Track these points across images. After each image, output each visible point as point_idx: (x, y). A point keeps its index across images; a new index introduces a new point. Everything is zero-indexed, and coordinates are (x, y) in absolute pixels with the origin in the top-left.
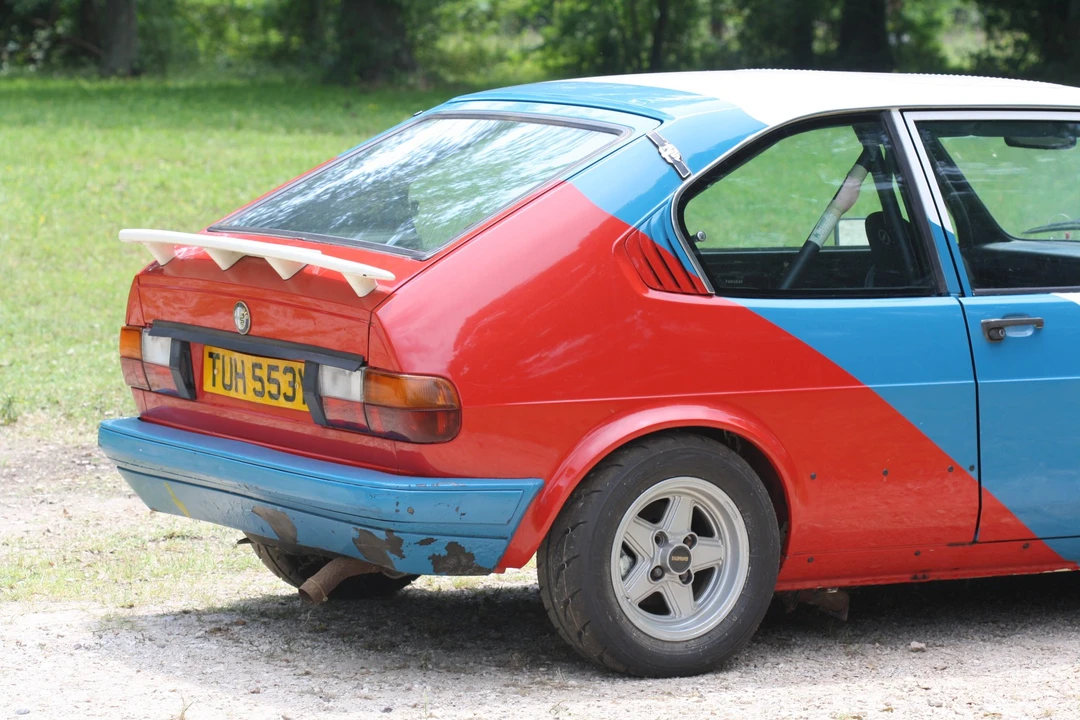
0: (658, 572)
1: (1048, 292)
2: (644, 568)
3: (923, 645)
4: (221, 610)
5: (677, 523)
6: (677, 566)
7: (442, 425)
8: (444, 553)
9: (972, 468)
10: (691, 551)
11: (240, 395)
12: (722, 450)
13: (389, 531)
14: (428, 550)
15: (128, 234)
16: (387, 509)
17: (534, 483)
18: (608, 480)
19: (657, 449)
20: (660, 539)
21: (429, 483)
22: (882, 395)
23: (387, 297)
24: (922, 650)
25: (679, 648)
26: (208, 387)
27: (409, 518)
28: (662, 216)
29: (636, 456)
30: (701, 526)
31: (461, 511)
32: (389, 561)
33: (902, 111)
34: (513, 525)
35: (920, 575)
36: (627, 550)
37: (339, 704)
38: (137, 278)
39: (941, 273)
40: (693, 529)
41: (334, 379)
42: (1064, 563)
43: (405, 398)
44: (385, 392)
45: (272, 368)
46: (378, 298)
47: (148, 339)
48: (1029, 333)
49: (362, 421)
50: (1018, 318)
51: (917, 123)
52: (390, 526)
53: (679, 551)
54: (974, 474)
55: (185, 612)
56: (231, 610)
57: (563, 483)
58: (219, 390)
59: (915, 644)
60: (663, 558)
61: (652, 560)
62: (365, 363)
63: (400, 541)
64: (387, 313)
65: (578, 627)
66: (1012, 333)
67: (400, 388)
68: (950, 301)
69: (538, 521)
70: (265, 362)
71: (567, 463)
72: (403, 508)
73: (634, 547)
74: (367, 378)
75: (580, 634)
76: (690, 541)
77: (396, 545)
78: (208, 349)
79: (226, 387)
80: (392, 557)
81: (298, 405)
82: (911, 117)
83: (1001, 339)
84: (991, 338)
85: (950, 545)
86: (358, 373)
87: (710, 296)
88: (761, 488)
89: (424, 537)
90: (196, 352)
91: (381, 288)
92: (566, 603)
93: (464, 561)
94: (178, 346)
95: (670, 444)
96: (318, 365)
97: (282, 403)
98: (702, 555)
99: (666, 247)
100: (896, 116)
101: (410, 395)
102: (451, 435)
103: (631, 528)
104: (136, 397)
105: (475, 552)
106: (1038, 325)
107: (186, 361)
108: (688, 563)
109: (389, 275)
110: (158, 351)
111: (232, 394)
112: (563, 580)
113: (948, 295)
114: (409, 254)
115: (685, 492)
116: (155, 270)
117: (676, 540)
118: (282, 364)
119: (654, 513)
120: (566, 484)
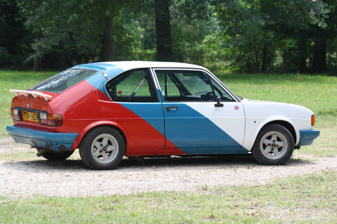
0: (101, 151)
1: (180, 102)
2: (98, 150)
3: (155, 167)
4: (29, 162)
5: (105, 142)
6: (104, 150)
7: (60, 124)
8: (60, 146)
9: (163, 134)
10: (107, 148)
11: (29, 120)
12: (113, 129)
13: (50, 142)
14: (57, 146)
15: (11, 90)
16: (49, 138)
17: (76, 134)
18: (91, 134)
19: (100, 128)
20: (101, 145)
21: (57, 134)
22: (146, 120)
23: (50, 101)
24: (155, 168)
25: (105, 165)
26: (24, 119)
27: (53, 140)
28: (103, 87)
29: (96, 130)
30: (110, 143)
31: (63, 139)
32: (51, 148)
33: (152, 68)
34: (73, 141)
35: (155, 154)
36: (95, 147)
37: (39, 172)
38: (13, 99)
39: (158, 98)
40: (108, 144)
41: (42, 115)
42: (184, 153)
43: (53, 118)
44: (50, 118)
45: (34, 114)
46: (49, 101)
47: (14, 110)
48: (175, 109)
49: (46, 123)
50: (173, 106)
51: (155, 70)
52: (50, 141)
53: (105, 147)
54: (164, 135)
55: (22, 162)
56: (32, 161)
57: (82, 134)
58: (26, 119)
59: (154, 167)
60: (102, 148)
61: (100, 149)
62: (47, 112)
63: (52, 144)
64: (50, 103)
65: (85, 160)
66: (172, 109)
67: (52, 117)
68: (160, 103)
69: (77, 141)
70: (33, 113)
71: (83, 130)
72: (52, 138)
73: (97, 147)
74: (47, 115)
75: (86, 162)
76: (107, 146)
77: (51, 145)
78: (24, 112)
79: (27, 118)
80: (51, 147)
81: (37, 121)
82: (154, 69)
83: (169, 110)
84: (167, 110)
85: (160, 148)
86: (46, 114)
87: (112, 101)
88: (121, 136)
89: (56, 143)
90: (22, 112)
91: (50, 99)
92: (83, 156)
93: (64, 148)
94: (19, 111)
95: (102, 128)
96: (40, 113)
97: (35, 121)
98: (110, 148)
99: (103, 92)
100: (151, 69)
101: (54, 118)
102: (61, 125)
103: (95, 143)
104: (13, 121)
105: (66, 146)
106: (177, 108)
107: (20, 114)
108: (106, 150)
109: (51, 97)
110: (16, 112)
111: (27, 119)
112: (82, 152)
113: (160, 102)
114: (56, 93)
115: (106, 137)
116: (16, 97)
117: (104, 145)
118: (35, 113)
119: (100, 140)
120: (83, 134)
